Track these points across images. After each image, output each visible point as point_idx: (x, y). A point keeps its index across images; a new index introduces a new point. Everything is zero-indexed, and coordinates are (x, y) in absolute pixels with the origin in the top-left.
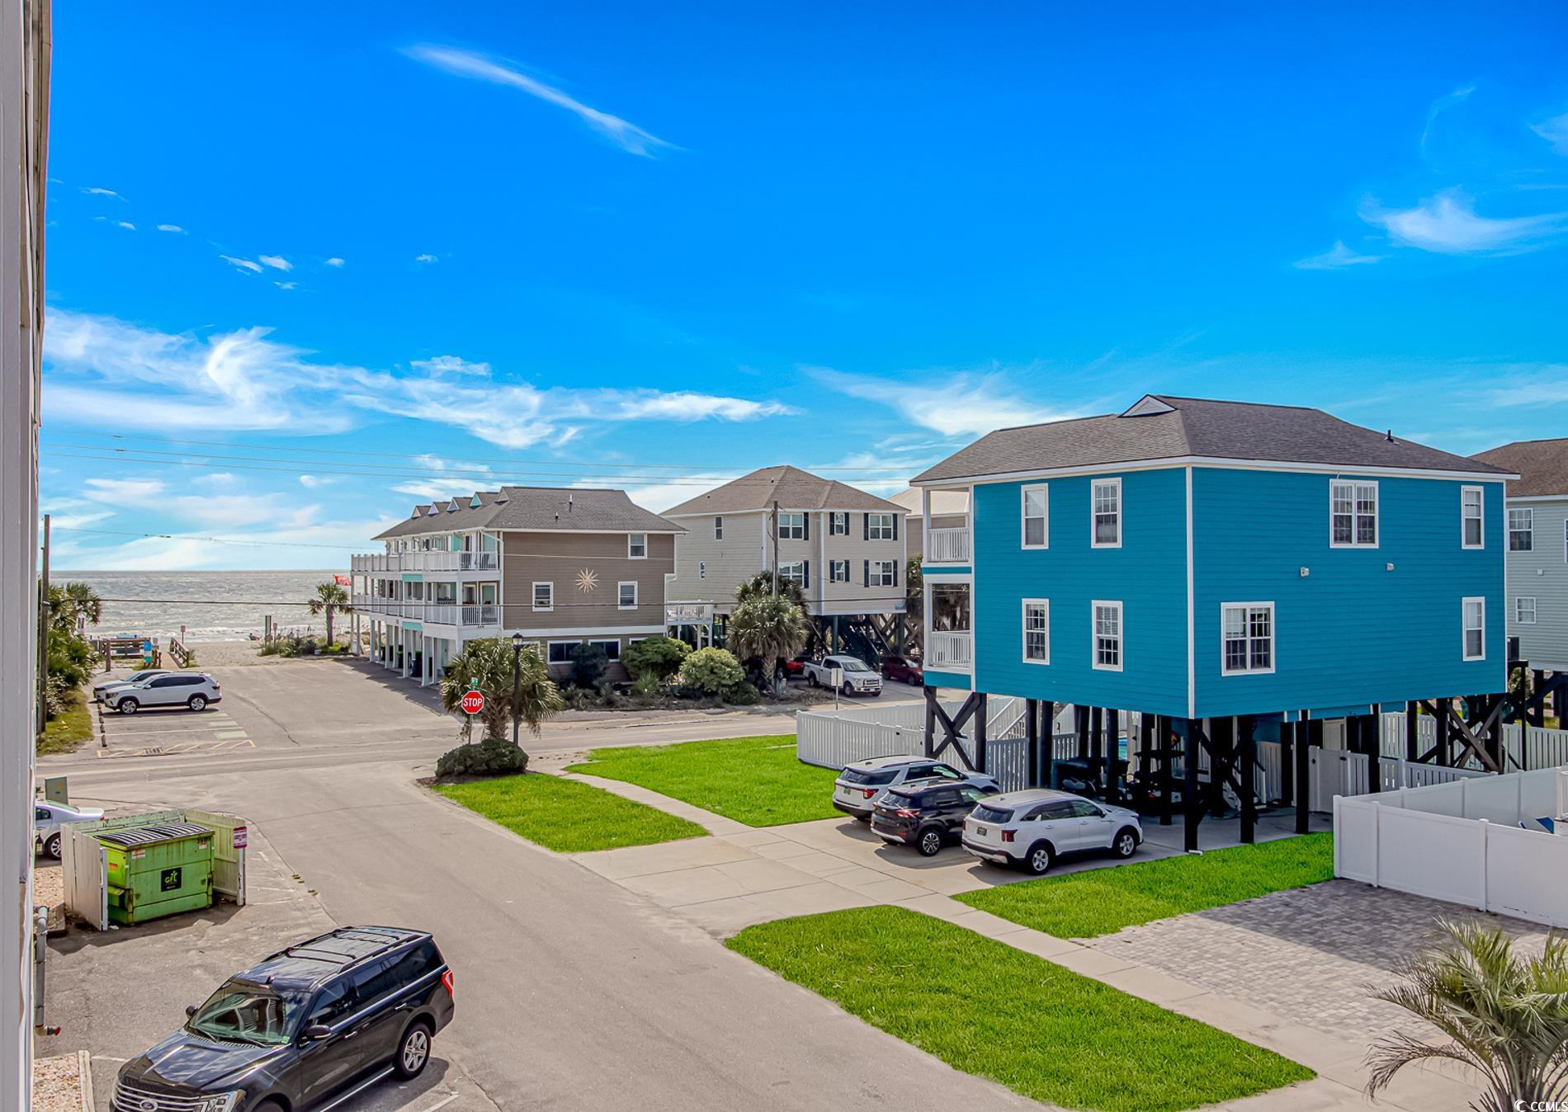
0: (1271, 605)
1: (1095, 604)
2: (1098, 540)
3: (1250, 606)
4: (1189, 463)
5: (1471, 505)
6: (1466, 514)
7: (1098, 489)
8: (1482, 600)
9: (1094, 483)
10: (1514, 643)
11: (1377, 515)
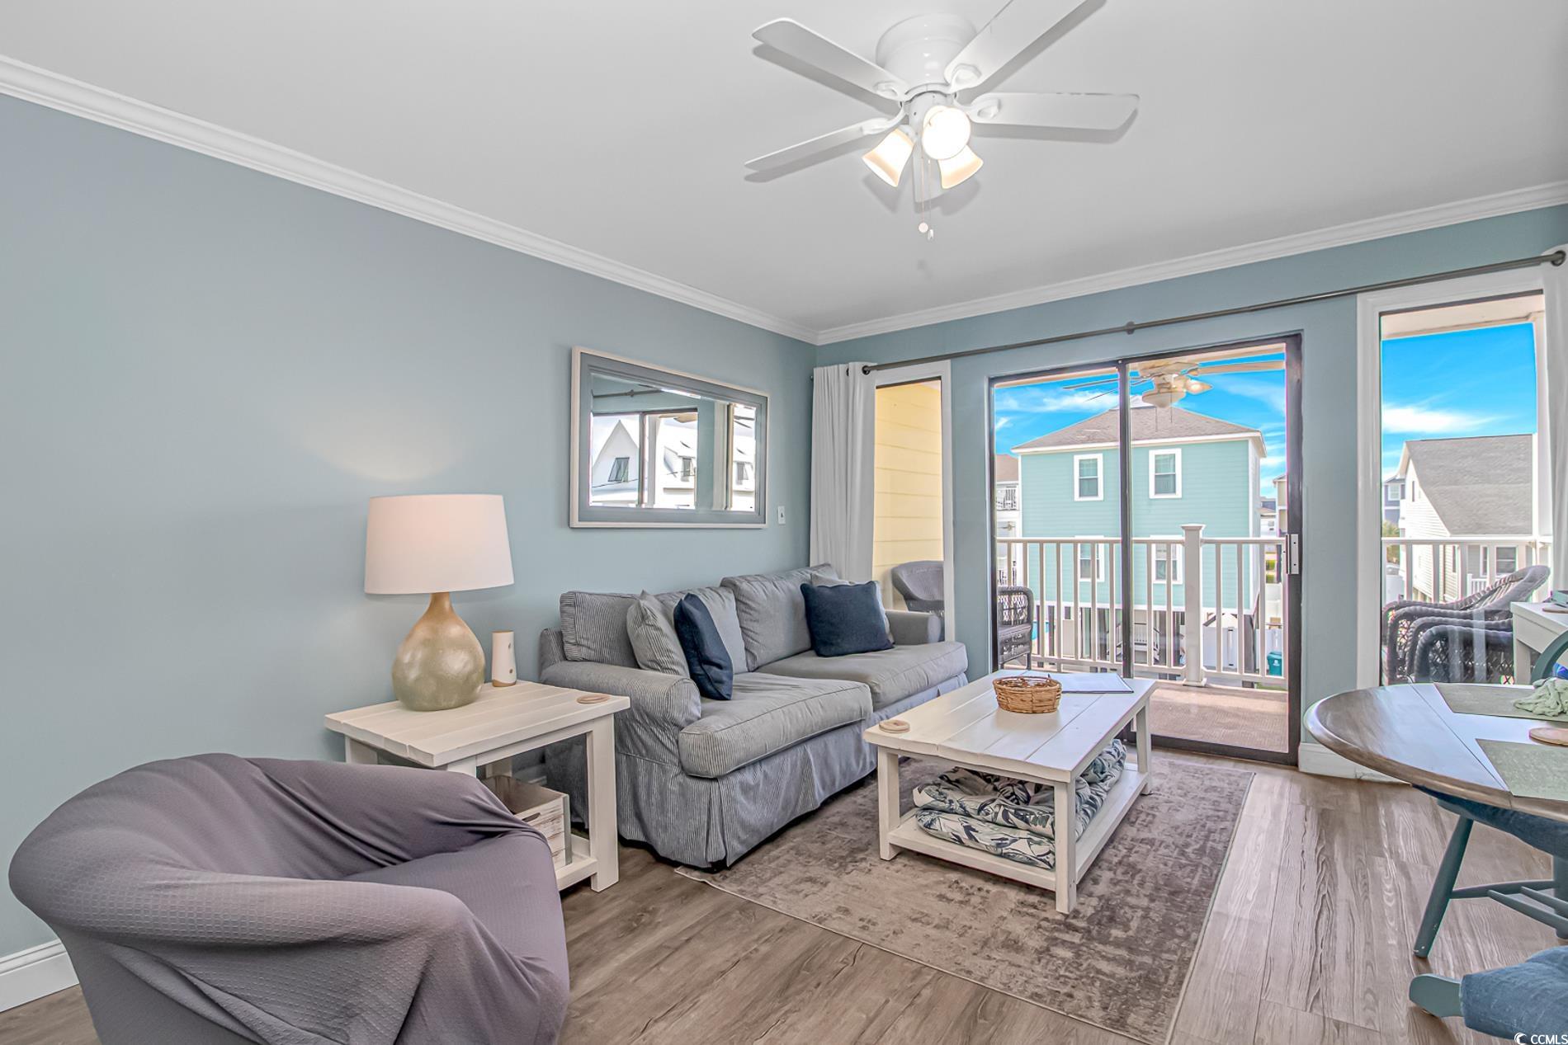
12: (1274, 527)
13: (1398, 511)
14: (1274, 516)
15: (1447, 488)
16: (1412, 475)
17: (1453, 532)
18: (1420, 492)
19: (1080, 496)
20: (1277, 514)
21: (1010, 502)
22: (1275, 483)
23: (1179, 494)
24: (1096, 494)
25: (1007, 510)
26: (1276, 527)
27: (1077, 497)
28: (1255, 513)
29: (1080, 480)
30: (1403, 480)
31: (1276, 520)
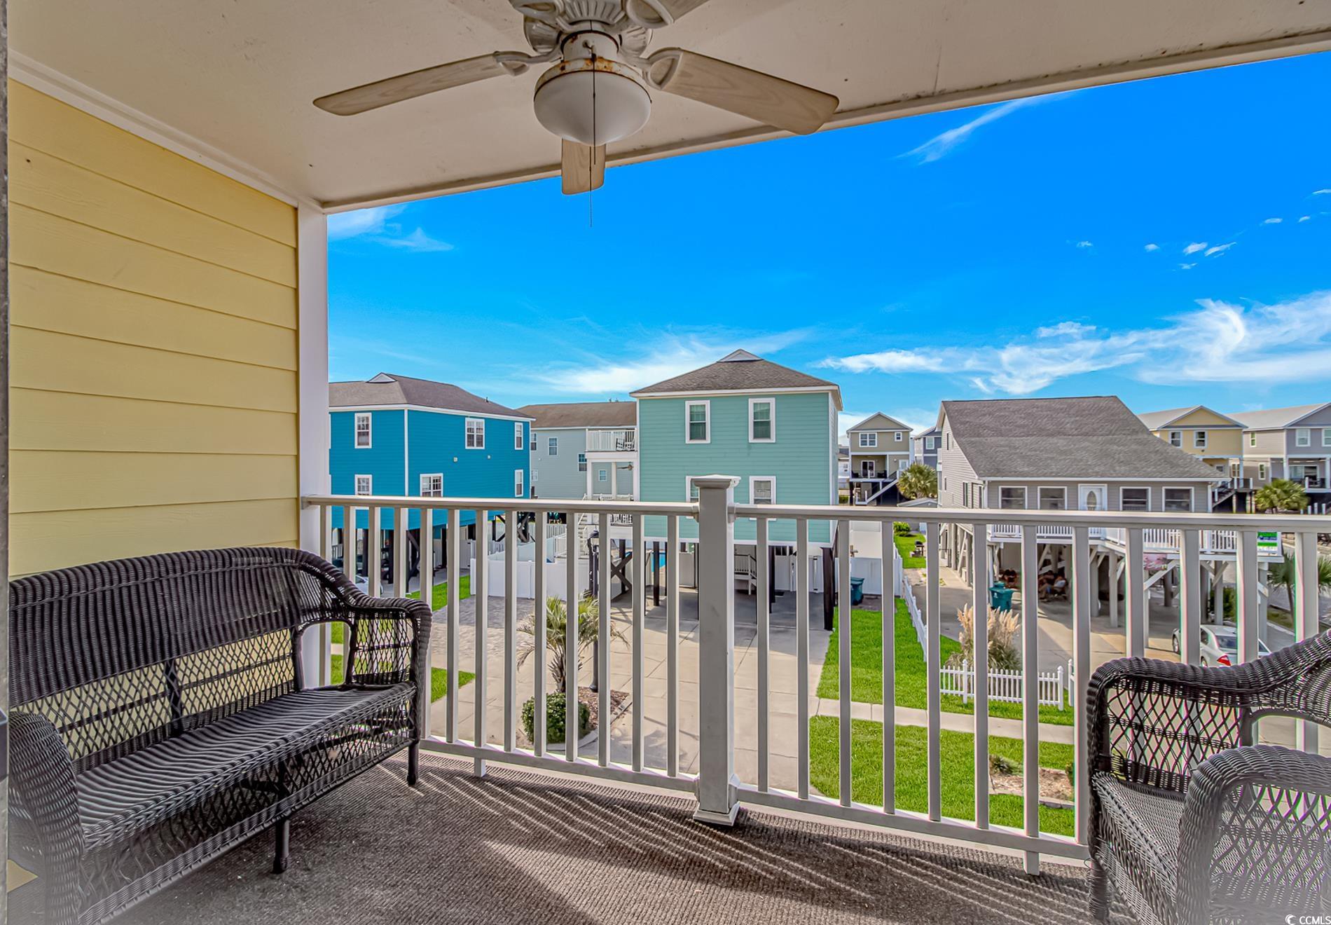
0: (441, 475)
1: (357, 476)
2: (359, 444)
3: (432, 476)
4: (406, 407)
5: (518, 432)
6: (517, 435)
7: (359, 418)
8: (522, 471)
9: (356, 415)
10: (533, 488)
11: (484, 434)
12: (848, 469)
13: (936, 457)
14: (848, 460)
15: (973, 439)
16: (947, 429)
17: (980, 475)
18: (953, 442)
19: (691, 439)
20: (850, 458)
21: (630, 443)
22: (848, 433)
23: (773, 440)
24: (704, 438)
25: (626, 451)
26: (849, 469)
27: (688, 441)
28: (834, 457)
29: (691, 424)
30: (940, 433)
31: (849, 463)
